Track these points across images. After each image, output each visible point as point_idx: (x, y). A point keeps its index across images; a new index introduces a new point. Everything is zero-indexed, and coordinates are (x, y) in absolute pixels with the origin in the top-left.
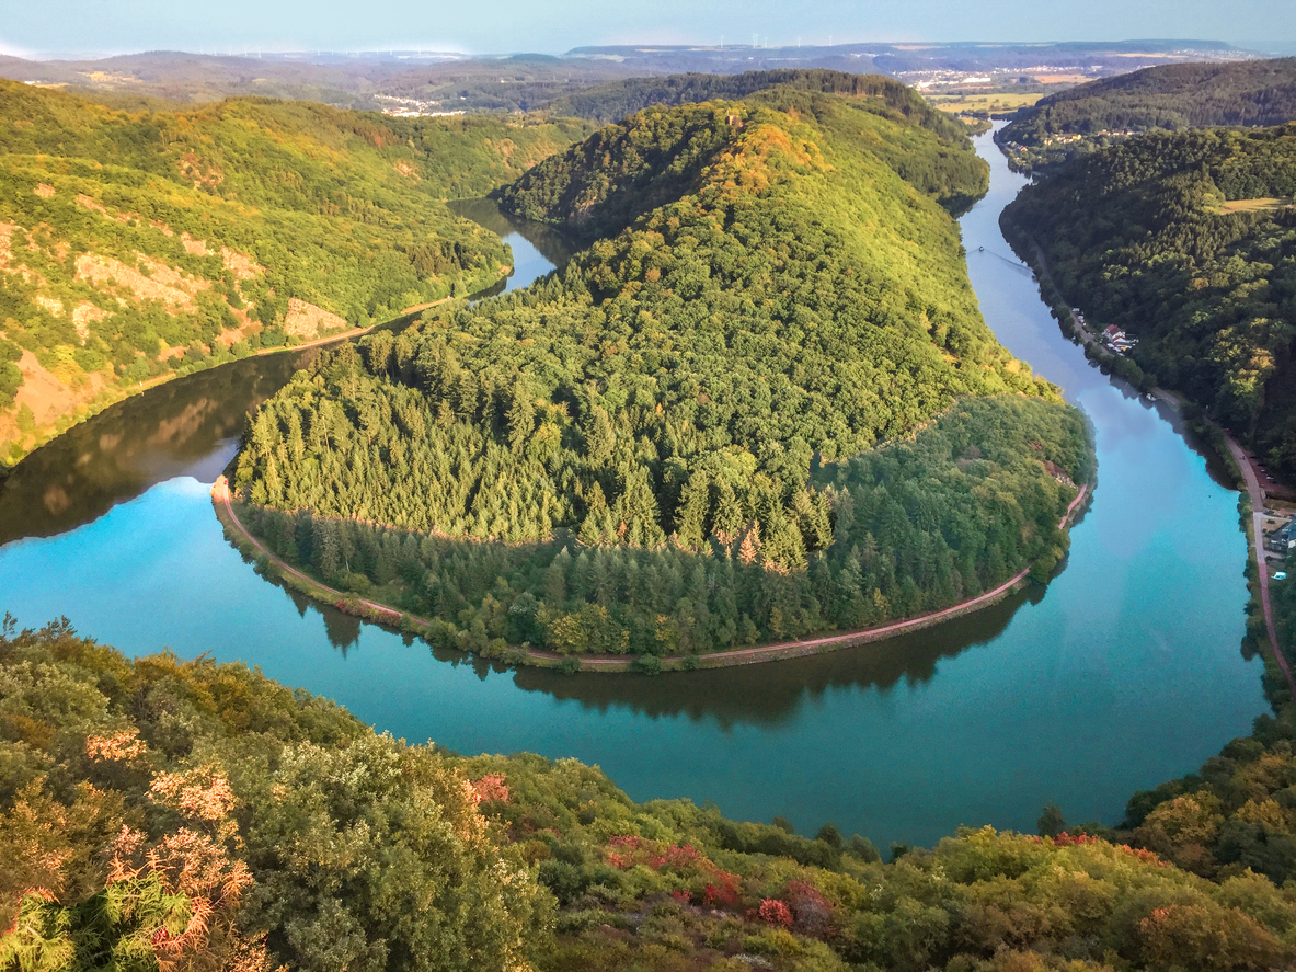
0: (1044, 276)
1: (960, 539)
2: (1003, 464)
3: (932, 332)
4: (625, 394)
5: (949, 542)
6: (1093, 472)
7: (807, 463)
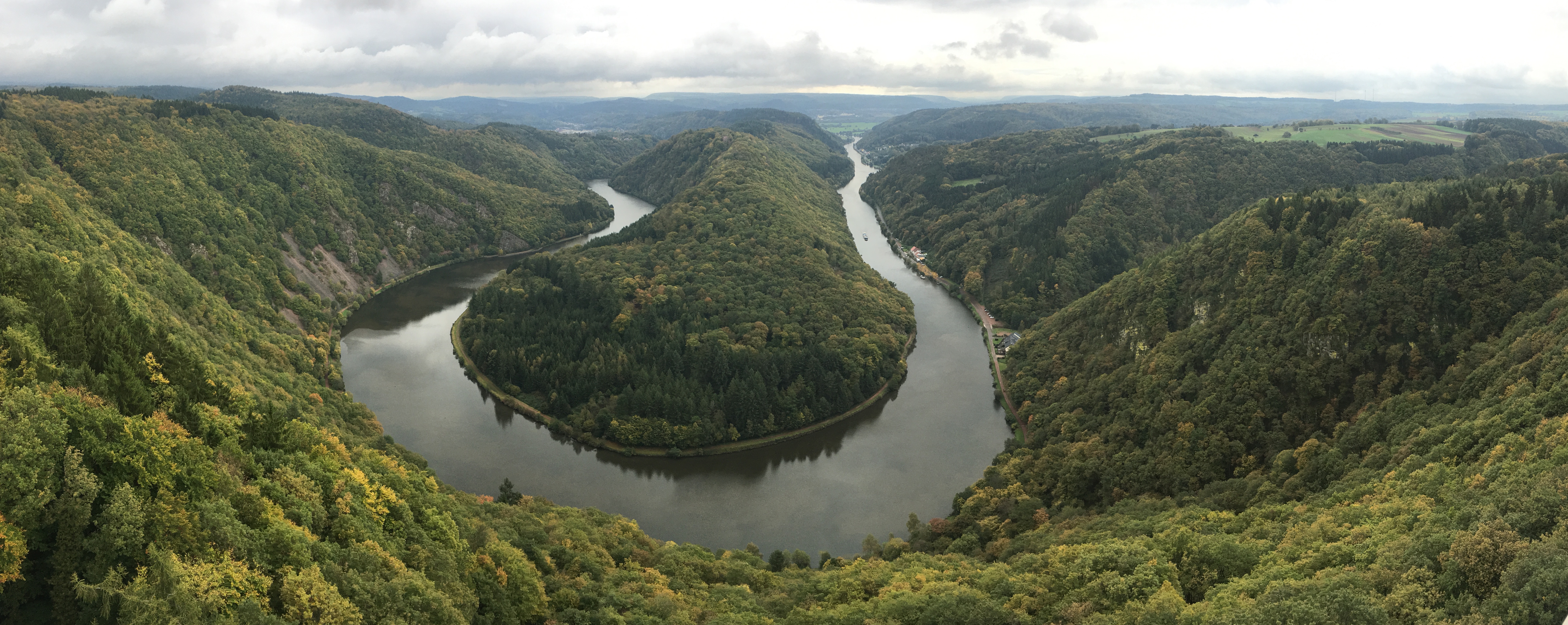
0: (883, 222)
1: (850, 373)
2: (869, 329)
3: (829, 259)
4: (666, 297)
5: (844, 375)
6: (915, 327)
7: (764, 336)
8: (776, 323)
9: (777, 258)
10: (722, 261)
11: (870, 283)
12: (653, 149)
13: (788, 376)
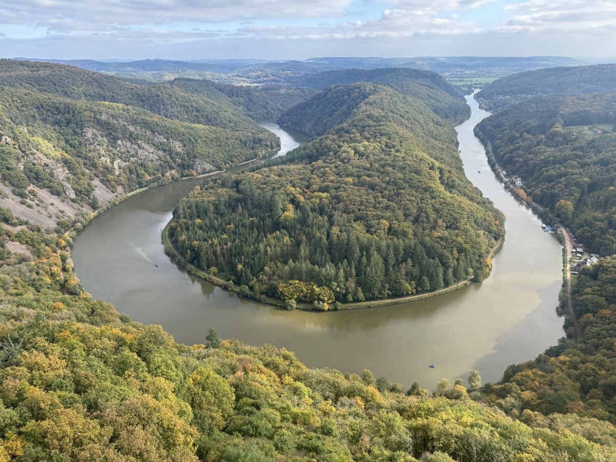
1: (446, 263)
3: (440, 179)
4: (318, 201)
5: (442, 264)
6: (503, 236)
7: (386, 230)
8: (395, 222)
9: (400, 175)
10: (359, 177)
11: (472, 199)
12: (310, 97)
13: (400, 259)
